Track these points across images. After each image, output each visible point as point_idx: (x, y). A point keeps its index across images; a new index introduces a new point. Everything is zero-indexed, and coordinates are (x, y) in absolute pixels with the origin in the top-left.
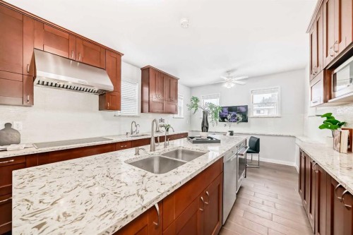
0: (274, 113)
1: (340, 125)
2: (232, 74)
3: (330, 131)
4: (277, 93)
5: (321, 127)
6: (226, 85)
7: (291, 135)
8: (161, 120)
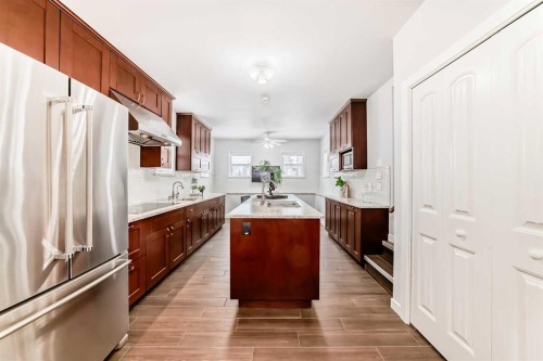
0: (300, 174)
1: (344, 183)
3: (340, 187)
4: (302, 157)
5: (334, 185)
6: (265, 146)
8: (194, 180)
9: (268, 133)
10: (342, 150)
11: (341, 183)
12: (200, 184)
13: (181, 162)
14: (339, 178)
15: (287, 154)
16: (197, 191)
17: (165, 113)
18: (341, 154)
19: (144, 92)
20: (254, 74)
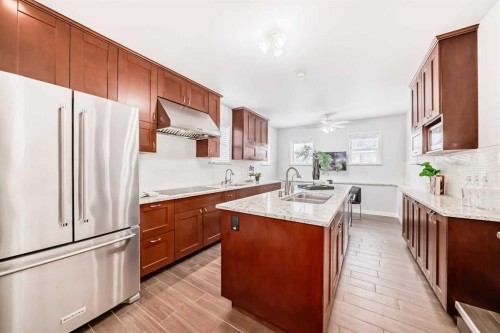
0: (374, 160)
1: (436, 172)
2: (331, 118)
3: (428, 178)
4: (377, 139)
5: (421, 175)
6: (325, 130)
7: (393, 183)
8: (251, 168)
9: (327, 115)
10: (426, 121)
11: (429, 171)
12: (256, 171)
13: (238, 153)
14: (427, 165)
15: (356, 137)
16: (253, 178)
17: (212, 110)
18: (427, 128)
19: (190, 95)
20: (264, 48)
